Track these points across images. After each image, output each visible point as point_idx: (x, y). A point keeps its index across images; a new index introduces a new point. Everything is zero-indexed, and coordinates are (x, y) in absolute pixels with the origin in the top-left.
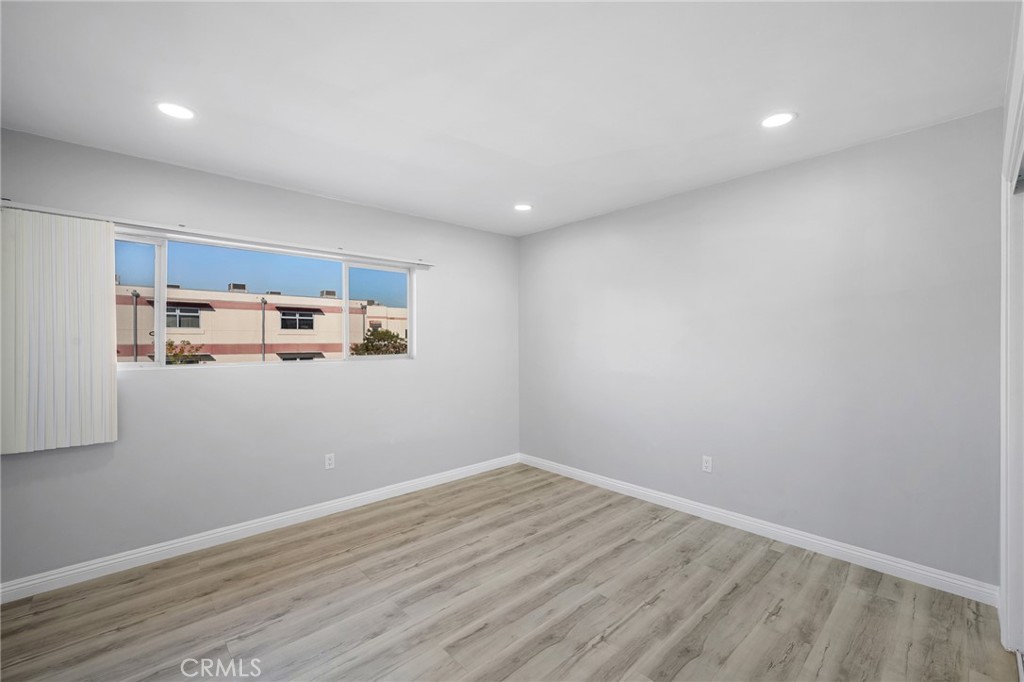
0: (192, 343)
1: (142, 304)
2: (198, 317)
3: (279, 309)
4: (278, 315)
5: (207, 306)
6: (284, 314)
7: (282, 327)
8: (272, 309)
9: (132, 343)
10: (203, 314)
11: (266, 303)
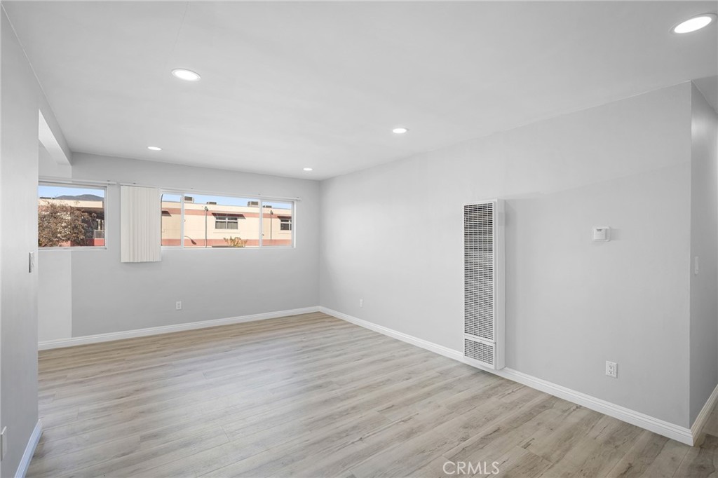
0: (242, 238)
1: (209, 215)
2: (237, 222)
3: (279, 217)
4: (278, 222)
5: (241, 216)
6: (282, 221)
7: (282, 229)
8: (275, 218)
9: (204, 238)
10: (240, 221)
11: (272, 214)
